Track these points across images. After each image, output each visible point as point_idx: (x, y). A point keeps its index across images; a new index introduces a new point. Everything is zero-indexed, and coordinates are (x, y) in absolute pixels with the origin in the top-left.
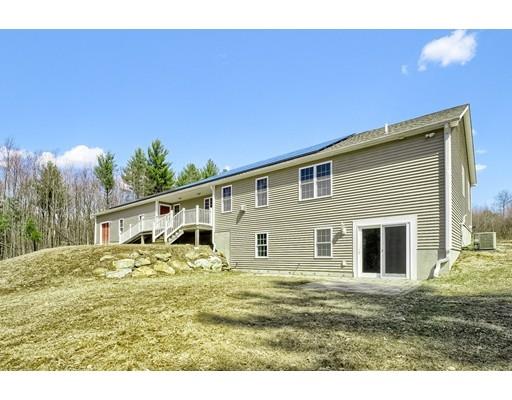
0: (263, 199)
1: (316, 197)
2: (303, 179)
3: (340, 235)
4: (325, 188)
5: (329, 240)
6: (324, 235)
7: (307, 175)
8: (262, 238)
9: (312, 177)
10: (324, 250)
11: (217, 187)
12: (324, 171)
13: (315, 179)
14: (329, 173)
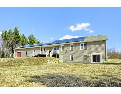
0: (72, 49)
1: (84, 49)
2: (81, 46)
3: (89, 56)
4: (86, 48)
5: (86, 57)
6: (85, 56)
7: (82, 45)
8: (72, 56)
9: (83, 46)
10: (85, 59)
11: (60, 45)
12: (85, 45)
13: (84, 46)
14: (86, 45)
